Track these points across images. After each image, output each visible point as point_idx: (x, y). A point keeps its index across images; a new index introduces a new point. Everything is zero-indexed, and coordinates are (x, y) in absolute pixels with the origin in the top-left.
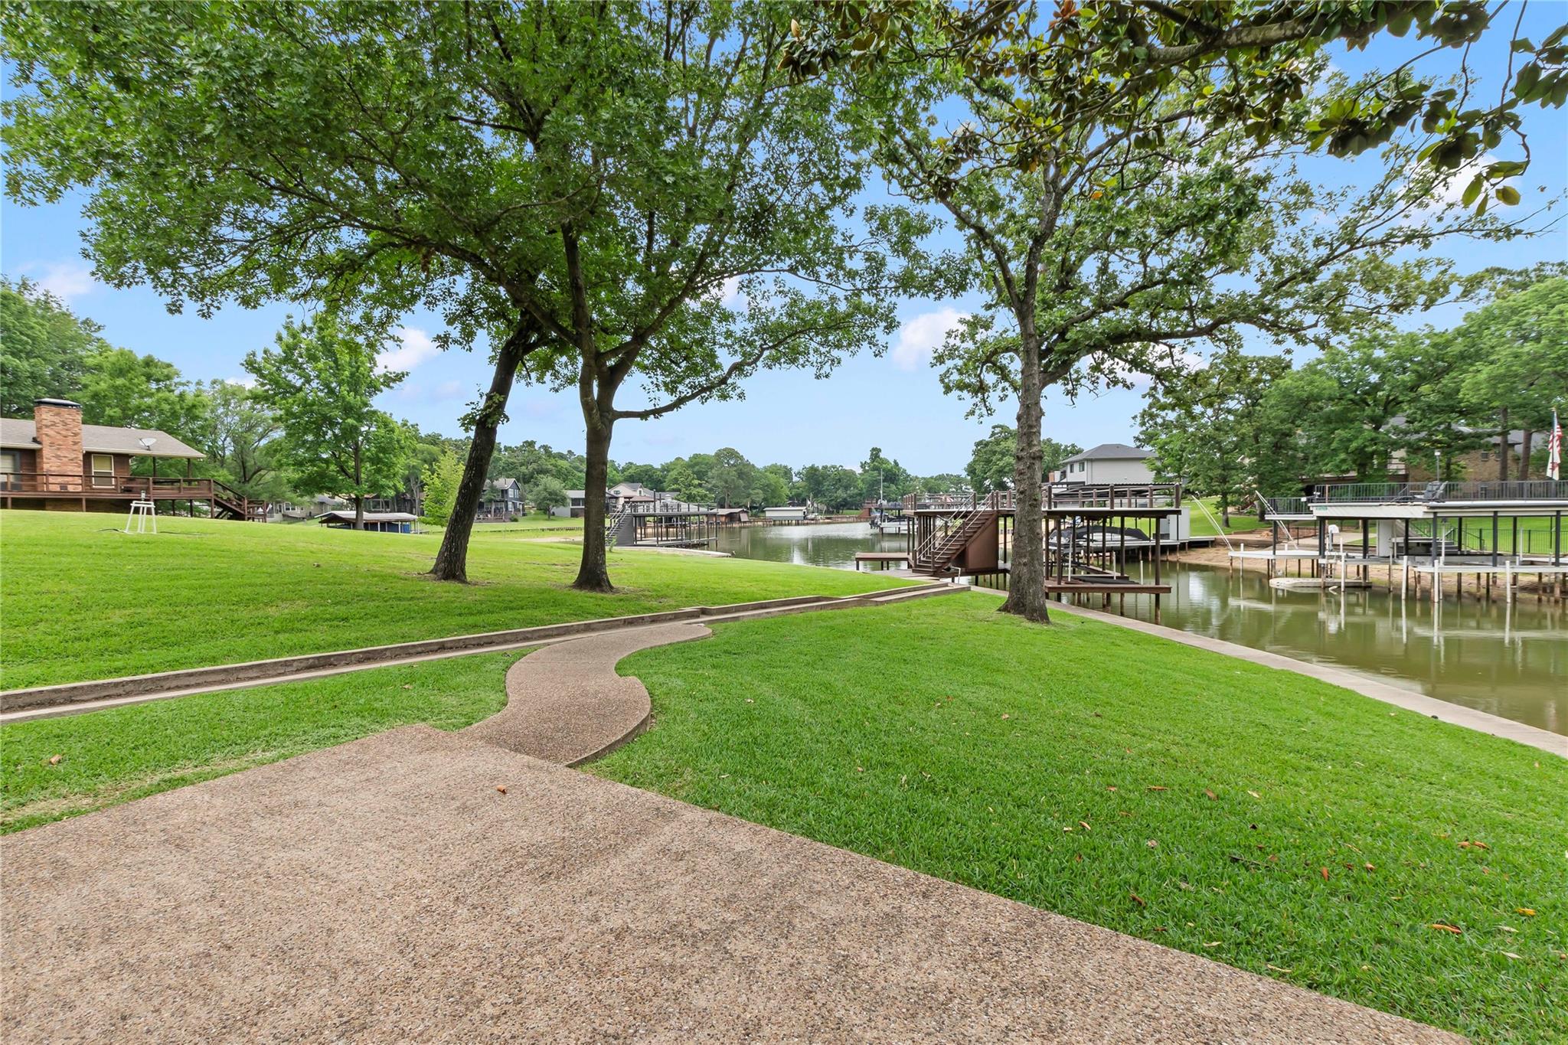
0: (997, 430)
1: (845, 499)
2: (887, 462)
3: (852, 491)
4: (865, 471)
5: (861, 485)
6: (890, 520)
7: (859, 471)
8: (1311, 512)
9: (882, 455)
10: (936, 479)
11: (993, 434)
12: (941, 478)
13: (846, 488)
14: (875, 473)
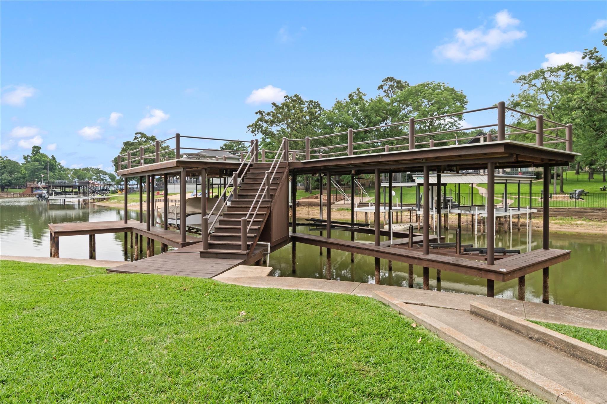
0: (139, 136)
1: (9, 181)
2: (46, 156)
3: (16, 175)
4: (28, 162)
5: (24, 171)
6: (57, 194)
7: (22, 161)
8: (414, 181)
9: (42, 151)
10: (83, 170)
11: (136, 138)
12: (86, 169)
13: (11, 173)
14: (37, 163)
